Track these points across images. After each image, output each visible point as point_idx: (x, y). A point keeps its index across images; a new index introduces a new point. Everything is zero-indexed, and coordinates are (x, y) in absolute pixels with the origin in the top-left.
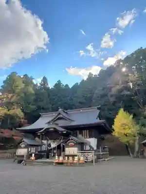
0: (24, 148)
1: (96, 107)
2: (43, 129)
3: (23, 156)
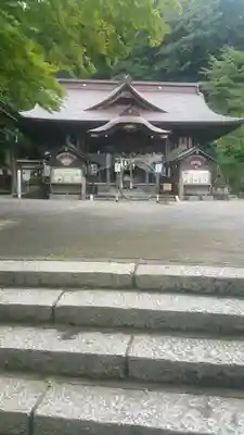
0: (71, 166)
1: (197, 84)
2: (107, 122)
3: (79, 186)
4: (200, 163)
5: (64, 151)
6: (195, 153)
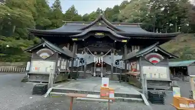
3: (47, 76)
4: (158, 60)
5: (42, 47)
6: (152, 52)
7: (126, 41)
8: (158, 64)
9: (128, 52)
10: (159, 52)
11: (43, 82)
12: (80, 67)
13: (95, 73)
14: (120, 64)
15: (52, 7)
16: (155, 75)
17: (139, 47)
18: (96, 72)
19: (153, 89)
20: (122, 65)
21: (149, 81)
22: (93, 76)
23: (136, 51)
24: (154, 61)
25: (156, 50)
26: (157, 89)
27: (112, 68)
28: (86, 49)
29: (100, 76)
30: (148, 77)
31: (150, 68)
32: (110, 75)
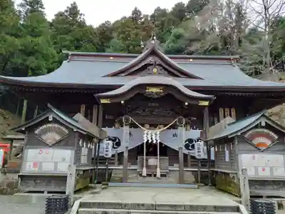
0: (57, 144)
1: (232, 57)
3: (62, 179)
7: (206, 103)
8: (268, 149)
9: (212, 124)
10: (268, 126)
11: (49, 192)
12: (113, 156)
13: (145, 169)
14: (196, 147)
15: (22, 5)
16: (264, 170)
17: (233, 113)
18: (148, 167)
19: (261, 197)
20: (200, 151)
21: (253, 183)
22: (141, 175)
23: (229, 120)
24: (261, 144)
25: (263, 124)
26: (268, 197)
27: (181, 157)
28: (127, 120)
29: (155, 175)
30: (251, 174)
31: (254, 158)
32: (177, 173)
